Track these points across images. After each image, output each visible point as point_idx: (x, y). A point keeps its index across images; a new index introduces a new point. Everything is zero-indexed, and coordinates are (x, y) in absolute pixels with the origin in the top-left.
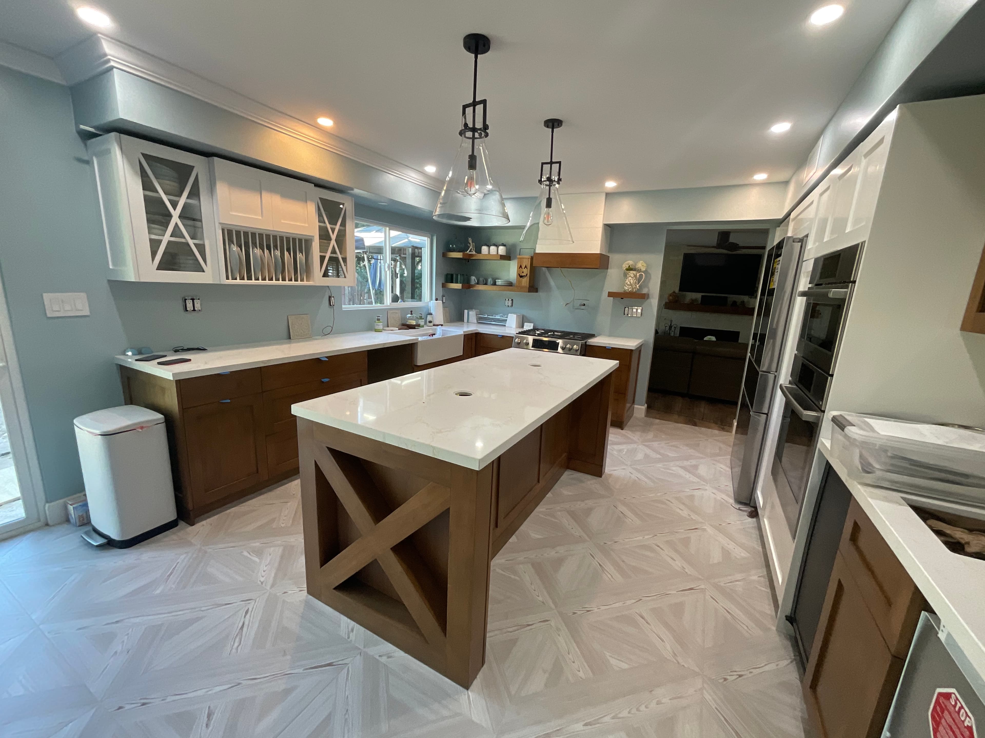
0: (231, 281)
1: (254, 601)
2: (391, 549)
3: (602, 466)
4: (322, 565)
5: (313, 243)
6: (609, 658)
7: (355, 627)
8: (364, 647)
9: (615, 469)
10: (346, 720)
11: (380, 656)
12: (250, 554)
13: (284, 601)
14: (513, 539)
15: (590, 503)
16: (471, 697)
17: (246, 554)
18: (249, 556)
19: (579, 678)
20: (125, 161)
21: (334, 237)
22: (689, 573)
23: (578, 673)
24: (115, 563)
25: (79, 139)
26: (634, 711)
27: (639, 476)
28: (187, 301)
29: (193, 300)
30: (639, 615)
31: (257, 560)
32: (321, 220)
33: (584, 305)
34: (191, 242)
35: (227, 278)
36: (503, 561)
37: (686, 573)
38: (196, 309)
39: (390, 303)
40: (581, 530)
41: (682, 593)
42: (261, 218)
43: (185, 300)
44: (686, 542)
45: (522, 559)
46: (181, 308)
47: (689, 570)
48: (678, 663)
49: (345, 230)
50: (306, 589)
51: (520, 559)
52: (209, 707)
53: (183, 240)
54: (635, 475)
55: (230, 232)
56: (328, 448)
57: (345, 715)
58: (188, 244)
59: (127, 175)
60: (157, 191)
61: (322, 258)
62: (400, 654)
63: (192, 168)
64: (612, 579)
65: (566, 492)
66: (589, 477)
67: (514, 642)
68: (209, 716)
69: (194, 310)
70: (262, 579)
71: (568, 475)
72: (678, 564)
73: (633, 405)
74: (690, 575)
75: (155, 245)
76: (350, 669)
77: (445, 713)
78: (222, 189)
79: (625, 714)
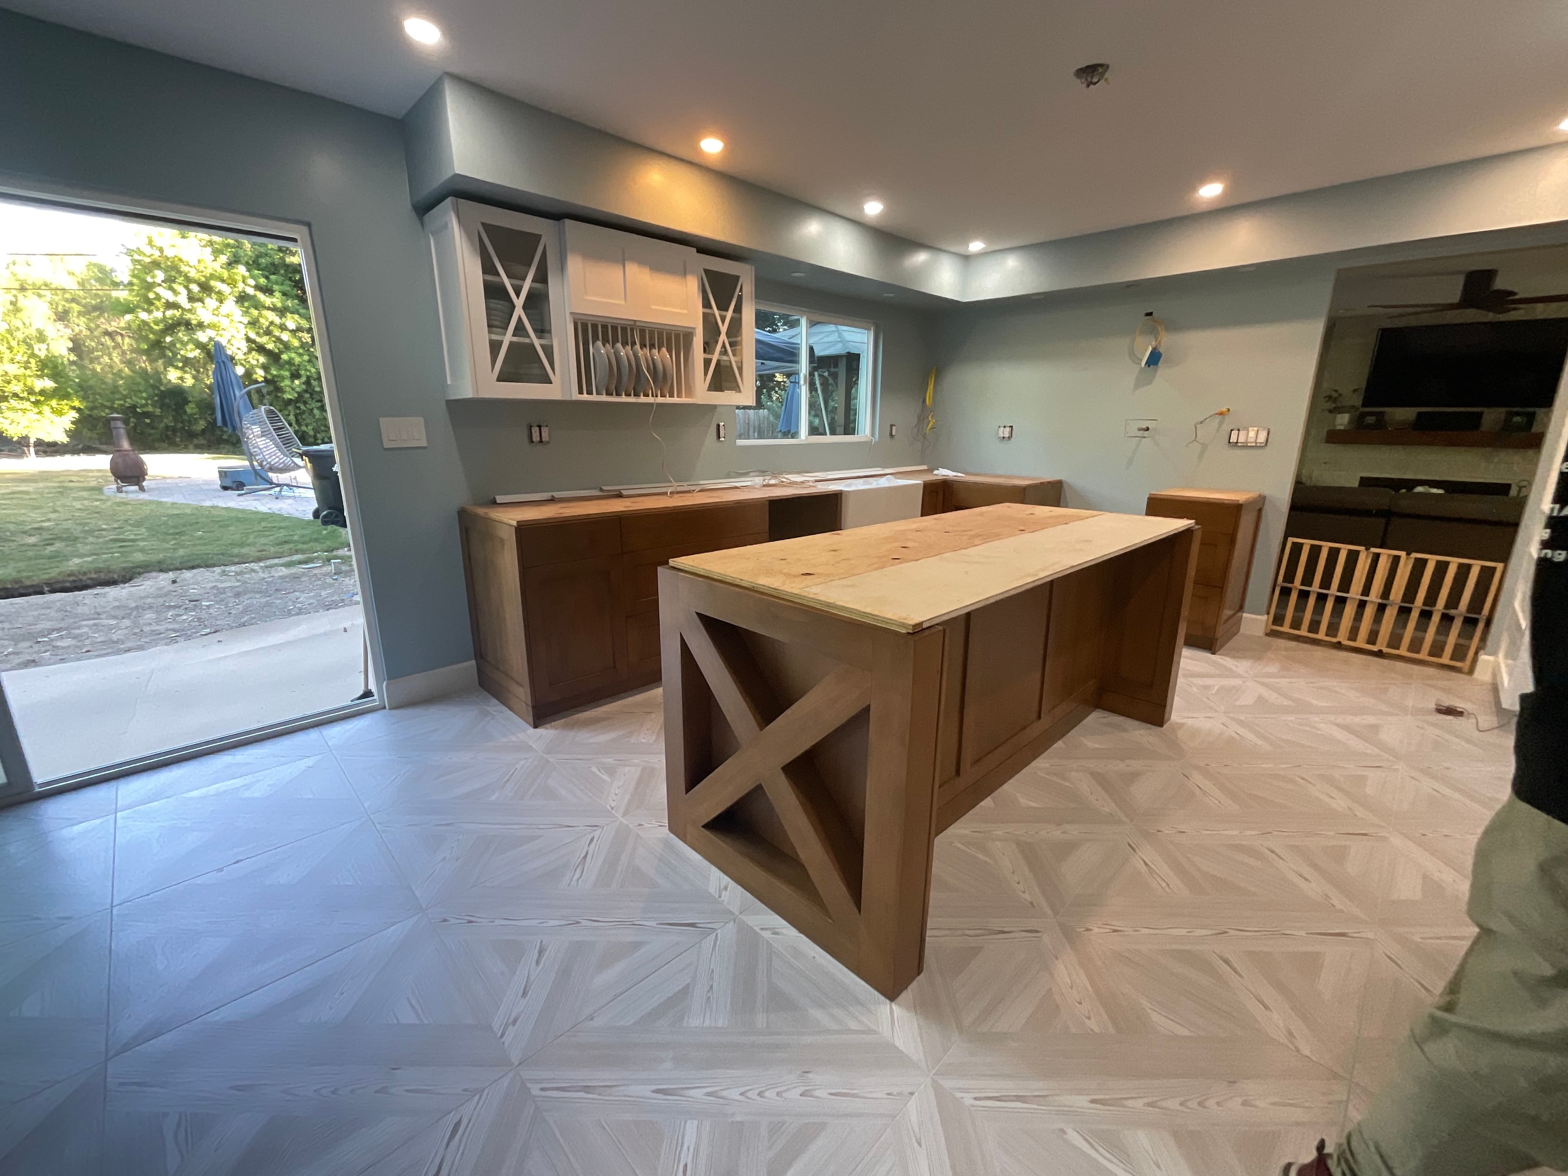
0: (585, 397)
1: (601, 830)
2: (784, 769)
3: (1165, 706)
4: (687, 791)
5: (695, 339)
6: (1149, 1011)
7: (730, 885)
8: (741, 913)
9: (1195, 715)
10: (709, 998)
11: (762, 929)
12: (599, 770)
13: (638, 835)
14: (987, 802)
15: (1135, 765)
16: (895, 1012)
17: (594, 769)
18: (598, 773)
19: (1089, 1030)
20: (463, 233)
21: (724, 329)
22: (1339, 906)
23: (1086, 1021)
24: (450, 758)
25: (414, 214)
26: (1193, 1104)
27: (1242, 731)
28: (533, 429)
29: (540, 427)
30: (1218, 956)
31: (605, 777)
32: (706, 304)
33: (1148, 429)
34: (537, 343)
35: (581, 392)
36: (967, 832)
37: (1333, 905)
38: (544, 440)
39: (806, 437)
40: (1113, 805)
41: (1317, 938)
42: (623, 302)
43: (531, 427)
44: (1339, 855)
45: (1000, 833)
46: (526, 439)
47: (1338, 901)
48: (1298, 1050)
49: (741, 319)
50: (667, 825)
51: (997, 832)
52: (541, 942)
53: (527, 340)
54: (1234, 729)
55: (585, 326)
56: (697, 613)
57: (708, 992)
58: (533, 346)
59: (465, 254)
60: (498, 274)
61: (707, 362)
62: (791, 932)
63: (538, 238)
64: (1167, 890)
65: (1091, 743)
66: (1137, 723)
67: (976, 951)
68: (541, 952)
69: (541, 441)
70: (613, 804)
71: (1096, 718)
72: (1315, 888)
73: (1239, 614)
74: (1342, 911)
75: (495, 347)
76: (719, 935)
77: (853, 1025)
78: (575, 265)
79: (1173, 1104)
